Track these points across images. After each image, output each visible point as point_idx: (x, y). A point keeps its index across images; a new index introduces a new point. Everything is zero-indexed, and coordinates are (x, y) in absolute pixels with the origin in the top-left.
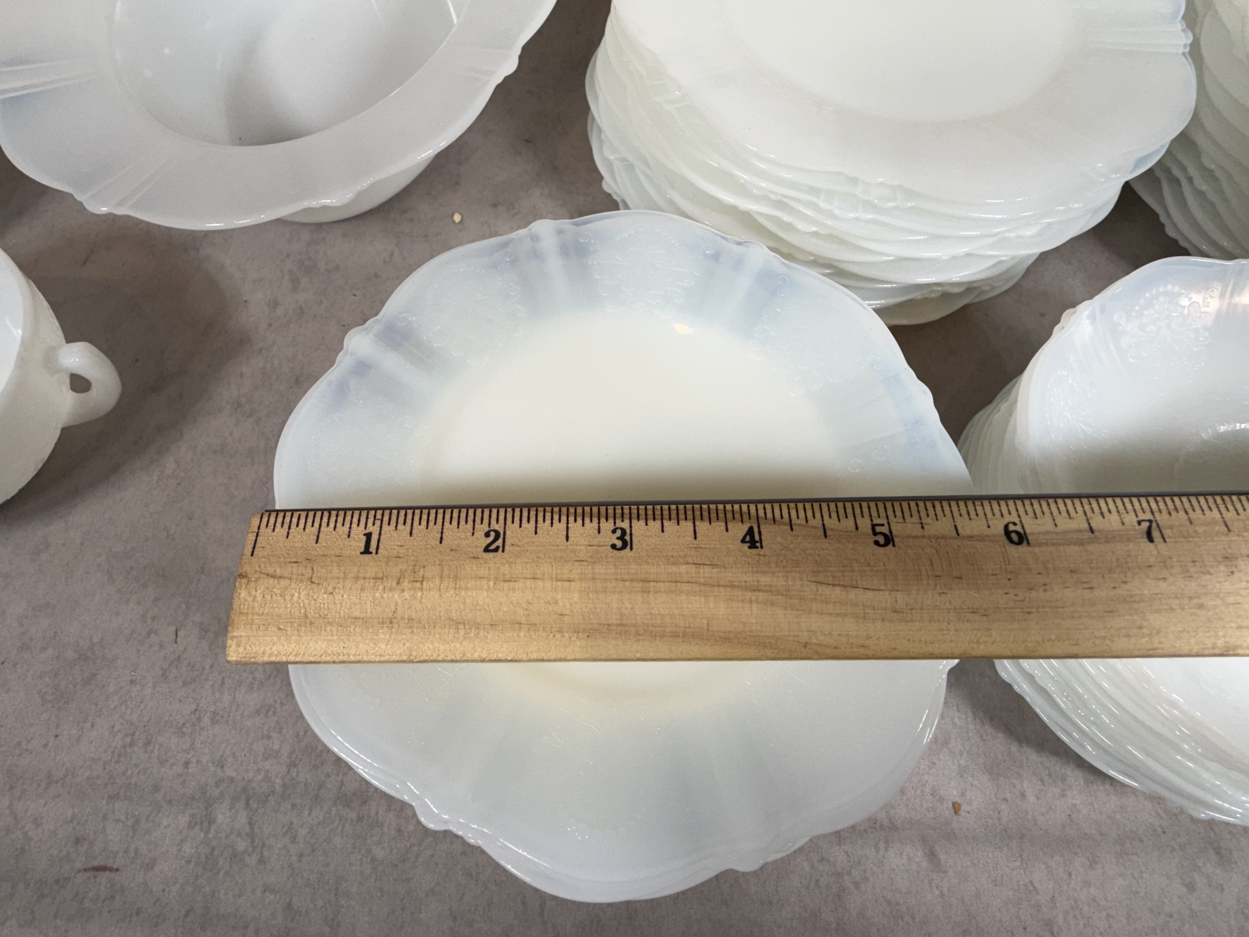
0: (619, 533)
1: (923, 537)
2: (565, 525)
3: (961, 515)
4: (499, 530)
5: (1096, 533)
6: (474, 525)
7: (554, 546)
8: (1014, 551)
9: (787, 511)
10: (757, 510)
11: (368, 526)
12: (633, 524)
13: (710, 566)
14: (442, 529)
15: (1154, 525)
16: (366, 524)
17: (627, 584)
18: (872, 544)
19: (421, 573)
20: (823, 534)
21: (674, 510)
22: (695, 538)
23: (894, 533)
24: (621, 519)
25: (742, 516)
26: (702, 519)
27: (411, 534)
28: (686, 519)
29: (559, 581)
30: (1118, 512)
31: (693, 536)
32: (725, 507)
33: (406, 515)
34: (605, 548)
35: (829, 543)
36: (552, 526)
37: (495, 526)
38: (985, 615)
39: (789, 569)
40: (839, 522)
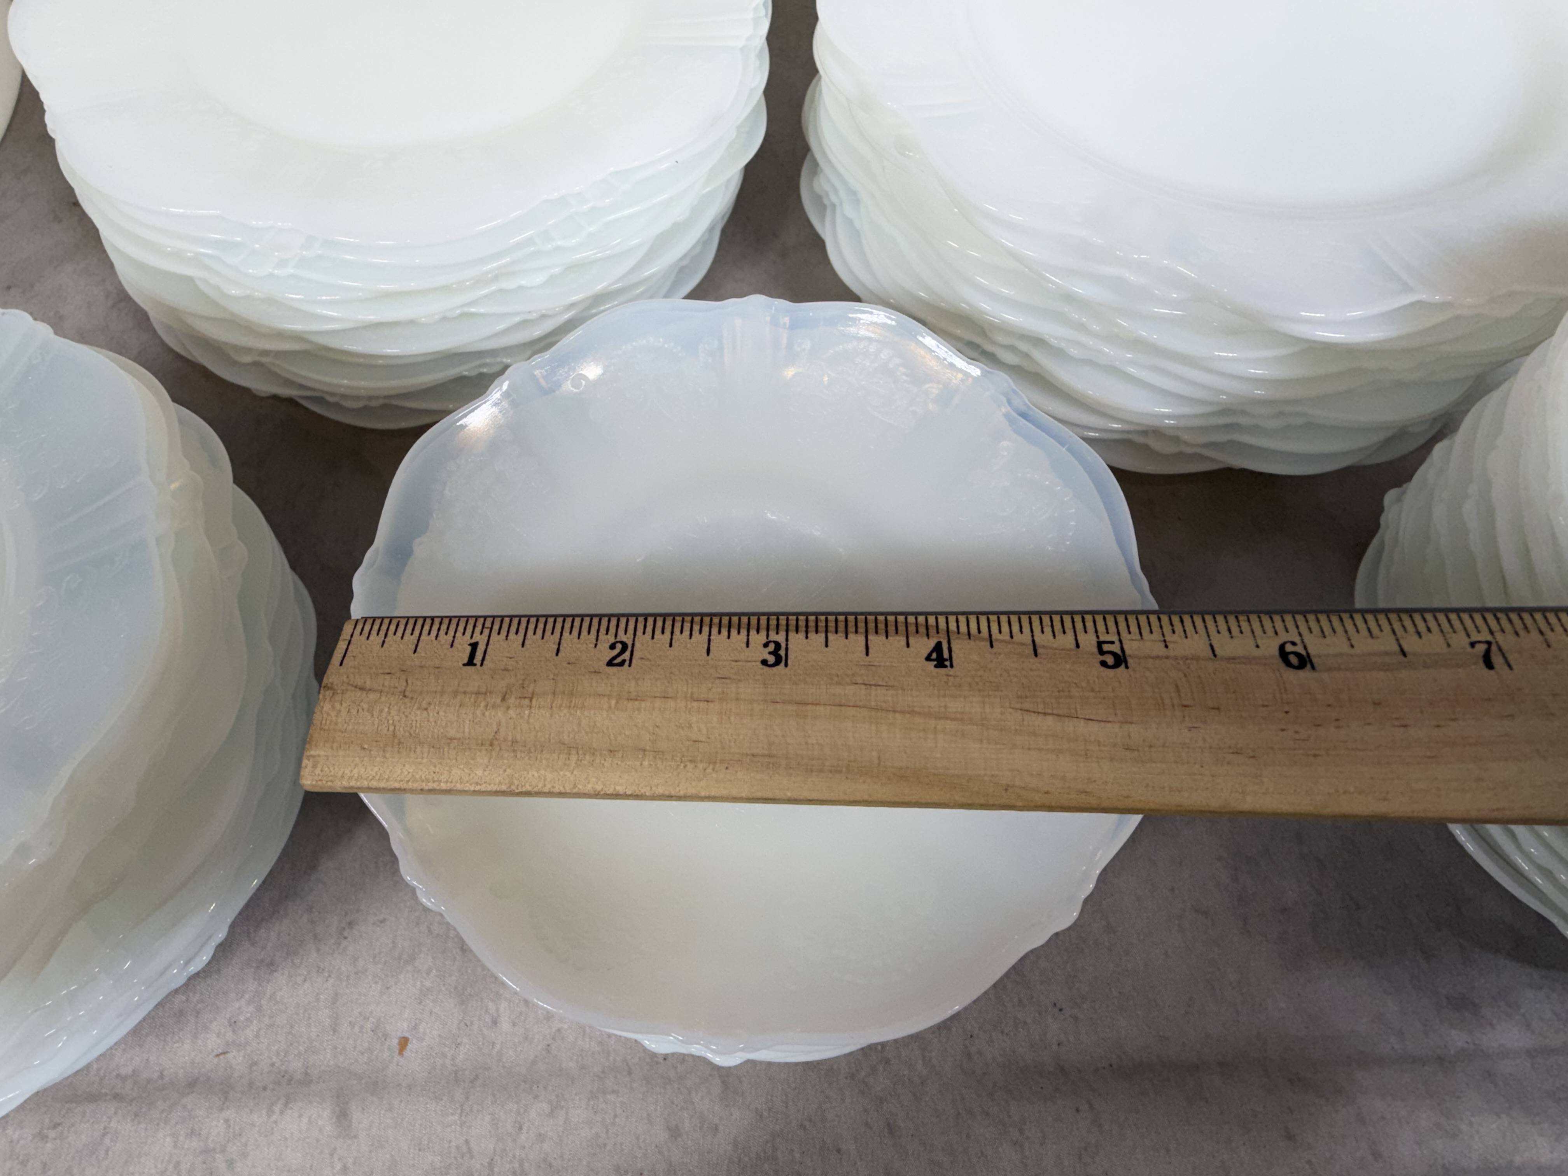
0: (772, 647)
1: (1167, 657)
2: (706, 638)
3: (1219, 632)
4: (627, 642)
5: (1409, 657)
6: (598, 636)
7: (691, 661)
8: (1291, 675)
9: (986, 624)
10: (947, 623)
11: (475, 635)
12: (790, 638)
13: (884, 687)
14: (560, 639)
15: (1494, 648)
16: (473, 633)
17: (778, 706)
18: (1099, 665)
19: (530, 690)
20: (1033, 652)
21: (842, 621)
22: (867, 654)
23: (1128, 652)
24: (775, 631)
25: (927, 629)
26: (877, 632)
27: (523, 645)
28: (856, 632)
29: (694, 701)
30: (1442, 631)
31: (865, 652)
32: (906, 619)
33: (519, 624)
34: (754, 664)
35: (1041, 663)
36: (690, 638)
37: (622, 637)
38: (1254, 757)
39: (986, 693)
40: (1054, 638)
